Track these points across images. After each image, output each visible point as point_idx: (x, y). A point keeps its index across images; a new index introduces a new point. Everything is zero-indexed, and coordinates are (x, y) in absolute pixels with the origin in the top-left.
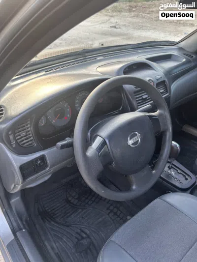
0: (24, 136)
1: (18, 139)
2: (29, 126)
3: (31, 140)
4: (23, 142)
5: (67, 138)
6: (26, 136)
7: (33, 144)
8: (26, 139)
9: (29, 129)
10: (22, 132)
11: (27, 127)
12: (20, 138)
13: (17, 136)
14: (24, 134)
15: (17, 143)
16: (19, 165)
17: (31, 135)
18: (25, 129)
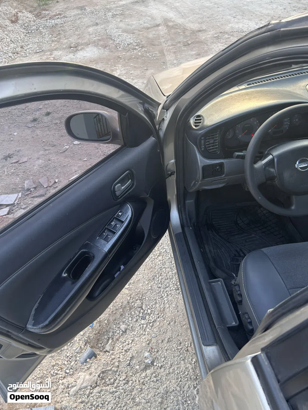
0: (212, 143)
1: (207, 145)
2: (217, 135)
3: (216, 148)
4: (209, 148)
5: (244, 151)
6: (214, 143)
7: (217, 152)
8: (212, 146)
9: (217, 138)
10: (211, 139)
11: (215, 136)
12: (208, 144)
13: (207, 142)
14: (212, 141)
15: (205, 148)
16: (203, 165)
17: (217, 144)
18: (213, 138)
